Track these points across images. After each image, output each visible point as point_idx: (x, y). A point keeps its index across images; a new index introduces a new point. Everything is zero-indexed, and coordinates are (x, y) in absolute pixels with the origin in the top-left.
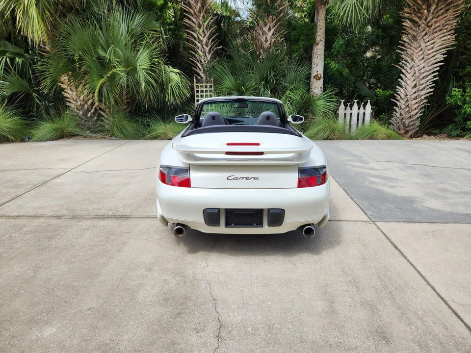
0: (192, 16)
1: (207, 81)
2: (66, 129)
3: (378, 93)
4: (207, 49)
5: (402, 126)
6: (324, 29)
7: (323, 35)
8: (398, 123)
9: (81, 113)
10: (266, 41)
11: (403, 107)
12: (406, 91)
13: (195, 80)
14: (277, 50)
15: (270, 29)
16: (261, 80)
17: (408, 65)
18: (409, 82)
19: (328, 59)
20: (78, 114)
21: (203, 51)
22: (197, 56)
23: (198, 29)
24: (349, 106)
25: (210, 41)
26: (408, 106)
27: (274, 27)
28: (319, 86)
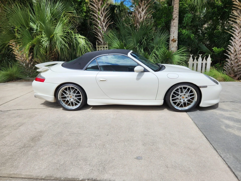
0: (95, 4)
1: (104, 44)
2: (14, 75)
3: (214, 50)
4: (104, 24)
5: (232, 72)
6: (178, 9)
7: (178, 14)
8: (229, 70)
9: (24, 65)
10: (141, 18)
11: (233, 59)
12: (236, 48)
13: (97, 43)
14: (147, 23)
15: (143, 10)
16: (137, 43)
17: (236, 30)
18: (237, 42)
19: (181, 29)
20: (22, 65)
21: (101, 25)
22: (98, 28)
23: (98, 12)
24: (195, 59)
25: (106, 19)
26: (237, 58)
27: (145, 8)
28: (175, 46)
